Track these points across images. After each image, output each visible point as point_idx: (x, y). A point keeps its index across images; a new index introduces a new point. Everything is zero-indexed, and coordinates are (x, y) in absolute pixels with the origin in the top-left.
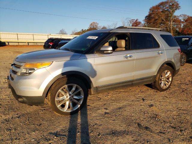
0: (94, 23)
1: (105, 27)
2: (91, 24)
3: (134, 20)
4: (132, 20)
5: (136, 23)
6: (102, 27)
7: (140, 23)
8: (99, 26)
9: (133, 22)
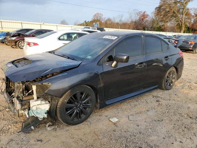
0: (98, 13)
1: (110, 19)
2: (95, 15)
3: (142, 12)
4: (139, 12)
5: (143, 16)
6: (107, 18)
7: (148, 15)
8: (103, 17)
9: (140, 15)
